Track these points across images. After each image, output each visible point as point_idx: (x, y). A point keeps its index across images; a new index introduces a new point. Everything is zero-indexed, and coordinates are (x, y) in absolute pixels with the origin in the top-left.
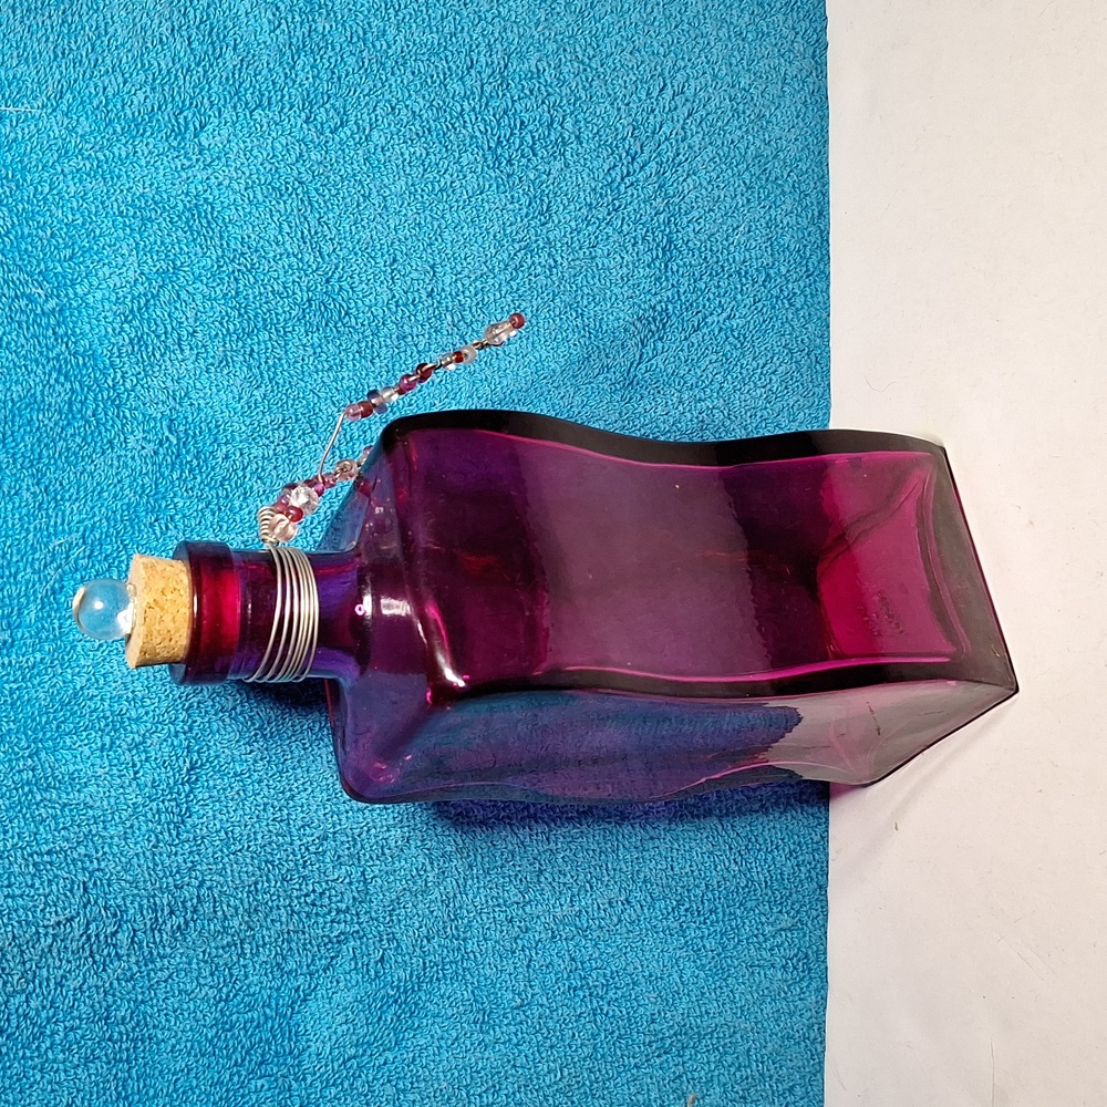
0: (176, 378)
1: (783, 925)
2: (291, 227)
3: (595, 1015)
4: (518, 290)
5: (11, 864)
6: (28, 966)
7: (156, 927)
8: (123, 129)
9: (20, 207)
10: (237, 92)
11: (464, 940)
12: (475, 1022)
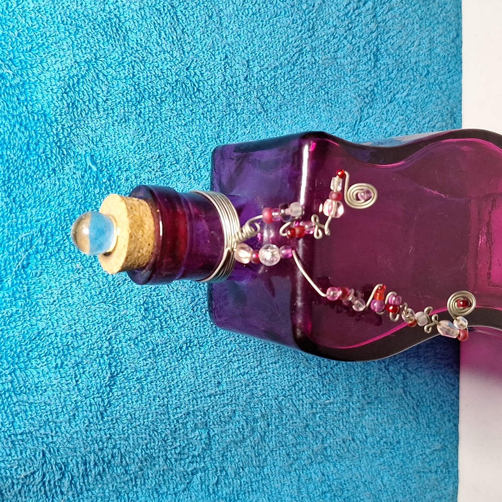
0: (94, 129)
1: (437, 448)
4: (294, 77)
7: (86, 474)
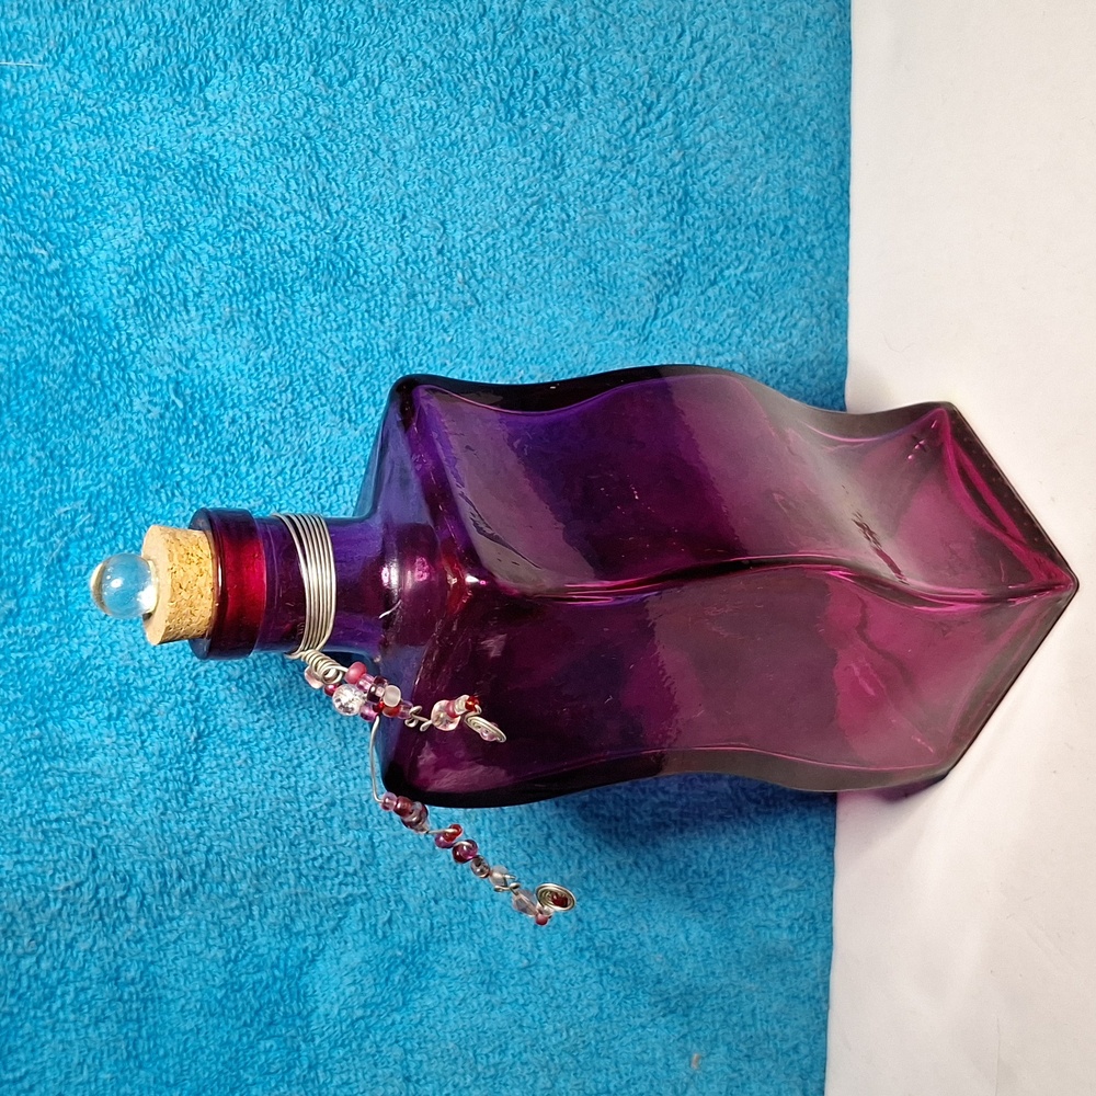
0: (182, 339)
2: (298, 184)
3: (601, 975)
4: (530, 245)
5: (19, 830)
6: (38, 929)
8: (126, 84)
9: (22, 165)
10: (243, 44)
11: (472, 901)
12: (483, 983)
